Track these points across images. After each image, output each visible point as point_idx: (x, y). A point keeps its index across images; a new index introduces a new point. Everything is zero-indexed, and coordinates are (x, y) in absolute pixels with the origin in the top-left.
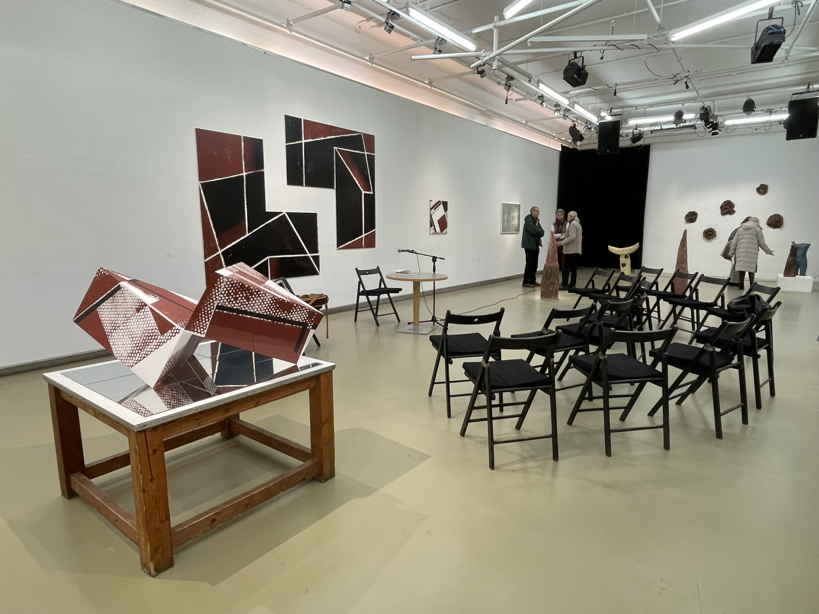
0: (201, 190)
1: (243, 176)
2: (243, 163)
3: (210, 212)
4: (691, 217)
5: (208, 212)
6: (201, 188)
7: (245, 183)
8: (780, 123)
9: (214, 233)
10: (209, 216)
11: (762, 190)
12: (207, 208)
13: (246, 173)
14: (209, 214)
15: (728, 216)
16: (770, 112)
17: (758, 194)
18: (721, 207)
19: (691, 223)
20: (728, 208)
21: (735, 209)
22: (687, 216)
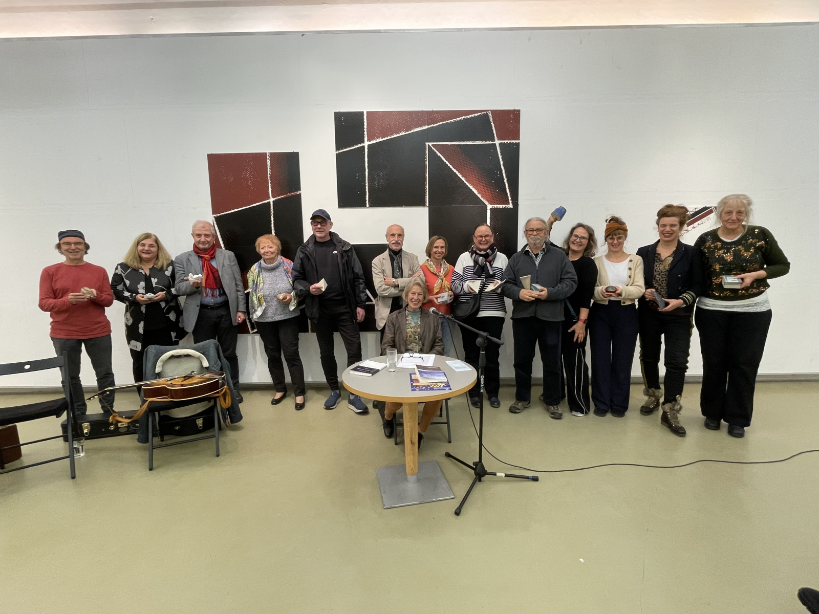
1: (269, 203)
2: (270, 187)
7: (272, 212)
13: (274, 199)
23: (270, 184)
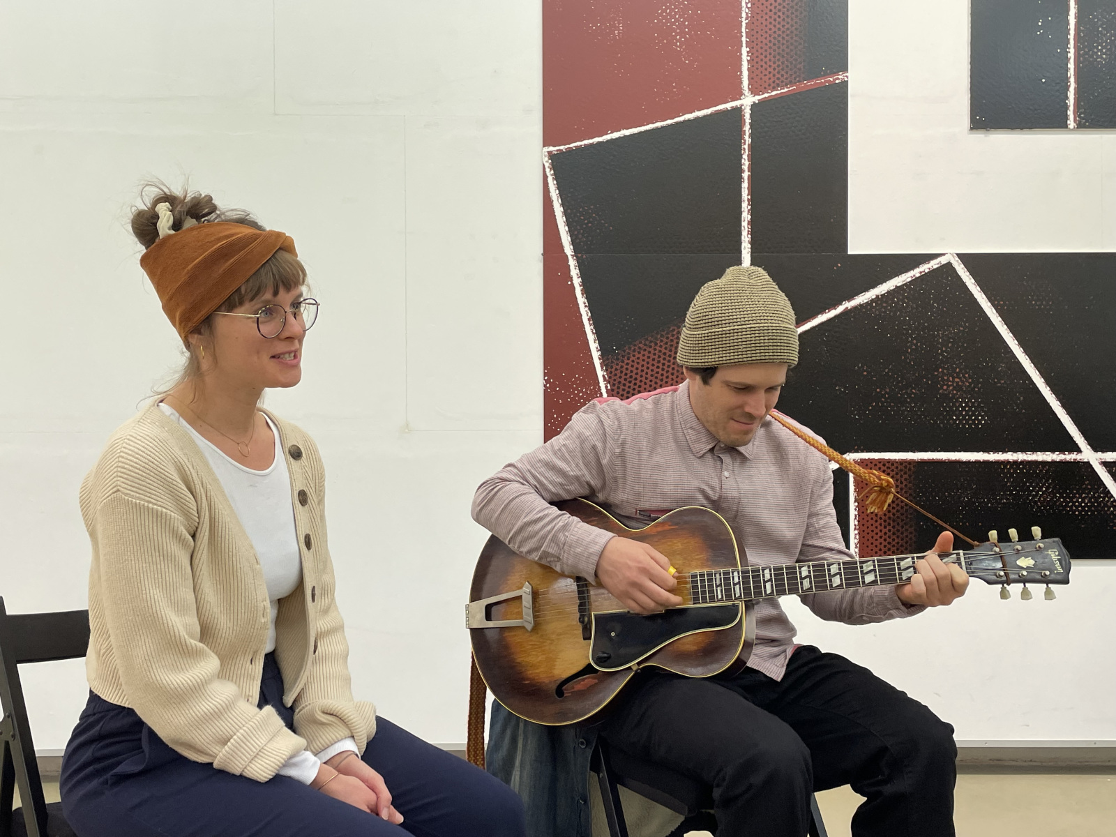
0: (550, 179)
1: (738, 111)
2: (745, 58)
3: (581, 265)
5: (572, 263)
6: (549, 173)
7: (748, 140)
9: (594, 346)
10: (577, 281)
12: (569, 250)
13: (757, 99)
14: (574, 272)
23: (745, 50)
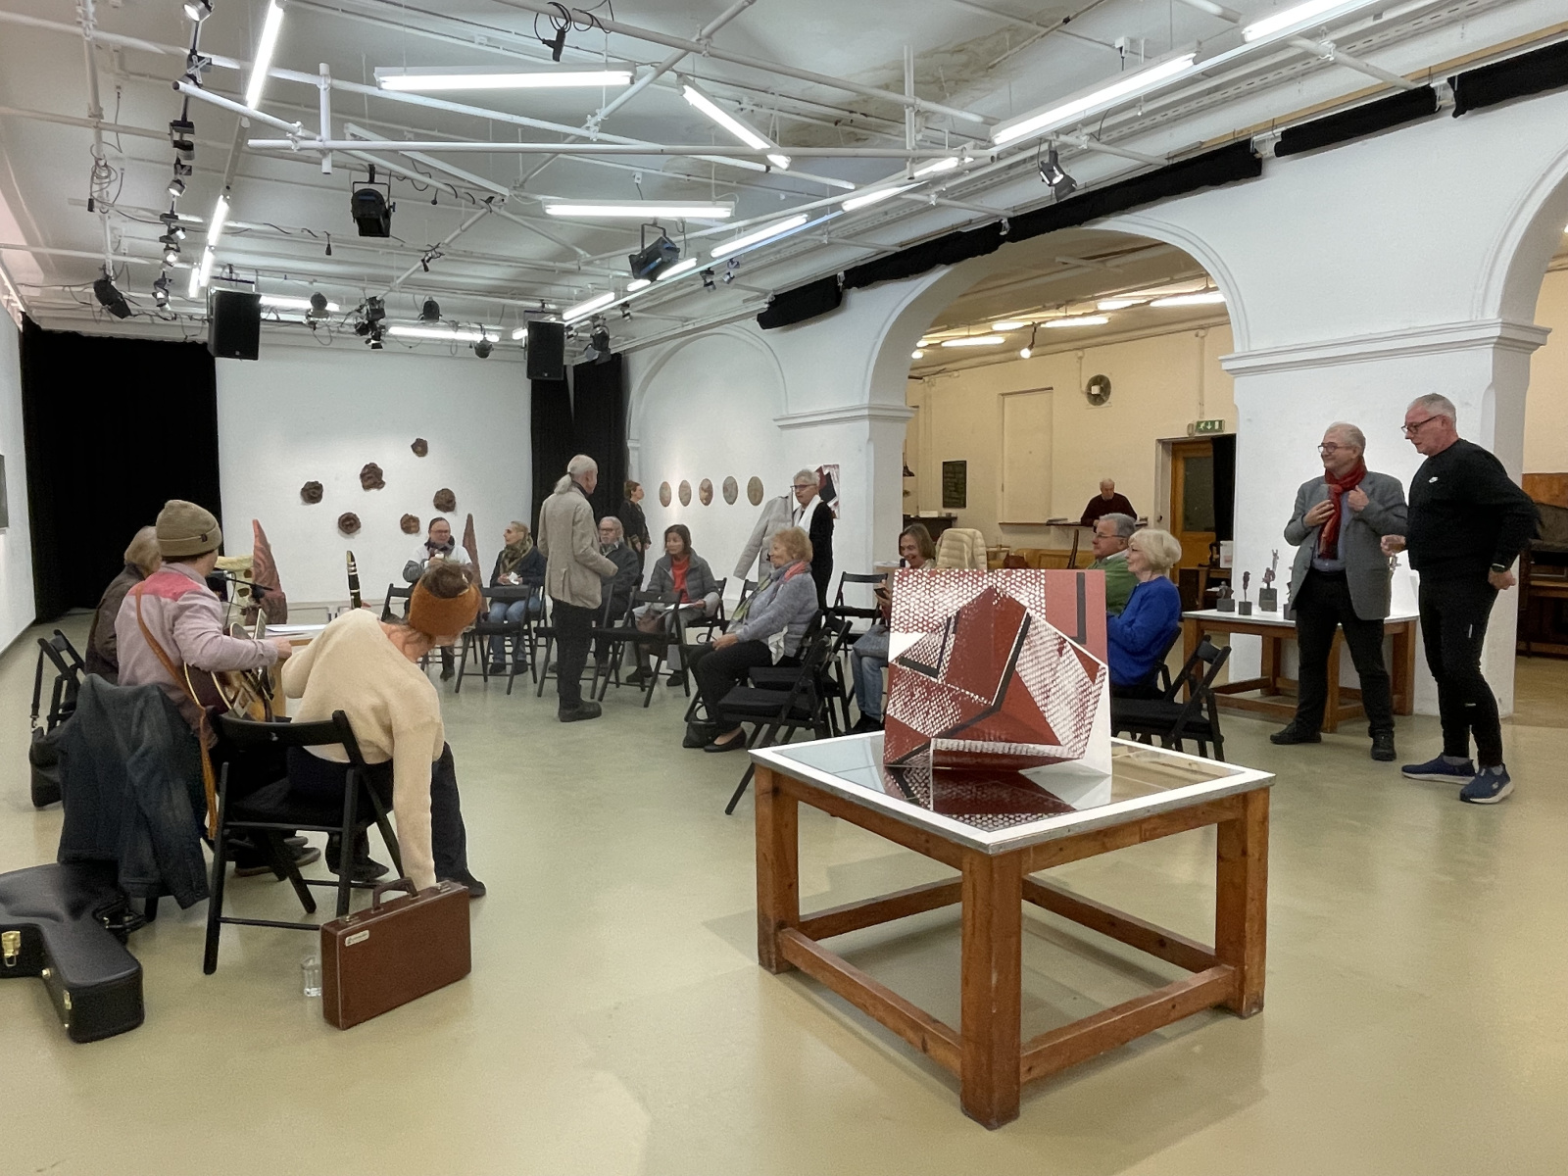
4: (312, 493)
8: (471, 347)
11: (419, 449)
15: (373, 491)
16: (455, 326)
17: (414, 455)
18: (362, 476)
19: (314, 503)
20: (372, 477)
21: (383, 479)
22: (304, 490)
